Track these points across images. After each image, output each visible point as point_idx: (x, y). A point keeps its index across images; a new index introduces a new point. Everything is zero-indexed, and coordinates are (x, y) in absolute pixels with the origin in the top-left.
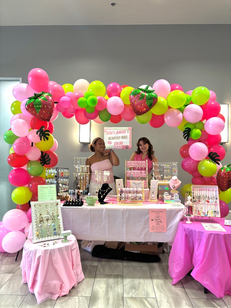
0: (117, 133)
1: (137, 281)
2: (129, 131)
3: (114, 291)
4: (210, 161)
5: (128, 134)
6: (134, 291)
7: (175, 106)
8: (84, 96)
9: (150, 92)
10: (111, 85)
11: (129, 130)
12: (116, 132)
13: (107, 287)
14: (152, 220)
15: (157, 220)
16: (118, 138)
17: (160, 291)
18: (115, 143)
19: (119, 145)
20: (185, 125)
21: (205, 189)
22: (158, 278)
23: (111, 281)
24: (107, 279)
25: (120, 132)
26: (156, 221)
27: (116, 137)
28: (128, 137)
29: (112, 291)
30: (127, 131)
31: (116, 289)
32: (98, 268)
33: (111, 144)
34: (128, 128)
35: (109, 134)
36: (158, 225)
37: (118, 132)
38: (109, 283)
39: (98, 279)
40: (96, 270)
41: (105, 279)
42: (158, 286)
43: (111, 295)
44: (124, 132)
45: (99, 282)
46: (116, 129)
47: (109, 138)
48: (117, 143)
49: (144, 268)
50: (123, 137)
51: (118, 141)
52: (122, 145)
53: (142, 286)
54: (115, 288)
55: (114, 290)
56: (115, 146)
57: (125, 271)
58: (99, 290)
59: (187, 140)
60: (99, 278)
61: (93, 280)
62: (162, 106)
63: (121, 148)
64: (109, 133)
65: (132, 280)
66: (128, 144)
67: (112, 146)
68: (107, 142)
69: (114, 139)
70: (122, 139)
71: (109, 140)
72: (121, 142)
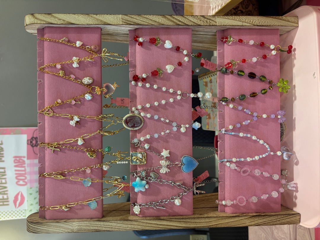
18: (21, 182)
19: (28, 170)
33: (22, 195)
47: (3, 202)
48: (19, 177)
51: (11, 174)
52: (25, 159)
56: (31, 181)
63: (36, 162)
66: (24, 138)
67: (31, 192)
68: (18, 210)
69: (5, 187)
70: (3, 161)
71: (8, 205)
72: (15, 163)
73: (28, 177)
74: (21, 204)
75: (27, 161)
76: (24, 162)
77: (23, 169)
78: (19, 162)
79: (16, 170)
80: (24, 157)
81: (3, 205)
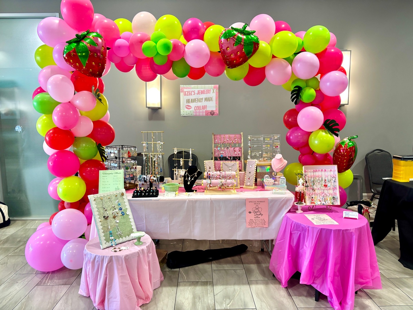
0: (198, 93)
1: (231, 288)
2: (215, 91)
3: (203, 302)
4: (326, 133)
5: (213, 95)
6: (228, 301)
7: (281, 55)
8: (151, 38)
9: (249, 34)
10: (190, 22)
11: (215, 89)
12: (196, 92)
13: (194, 298)
14: (250, 212)
15: (256, 212)
16: (200, 100)
17: (260, 300)
18: (196, 108)
19: (201, 111)
20: (294, 82)
21: (320, 170)
22: (257, 283)
23: (199, 289)
24: (192, 287)
25: (203, 92)
26: (255, 214)
27: (197, 100)
28: (214, 99)
29: (200, 303)
30: (212, 91)
31: (206, 300)
32: (181, 274)
33: (190, 108)
34: (213, 86)
35: (187, 95)
36: (257, 219)
37: (200, 91)
38: (196, 293)
39: (180, 288)
40: (177, 276)
41: (190, 288)
42: (257, 294)
43: (200, 307)
44: (208, 92)
45: (183, 292)
46: (197, 87)
47: (188, 101)
48: (198, 107)
49: (238, 271)
50: (207, 99)
51: (199, 104)
52: (205, 110)
53: (238, 295)
54: (204, 299)
55: (203, 300)
56: (196, 112)
57: (215, 276)
58: (184, 301)
59: (296, 103)
60: (182, 286)
61: (174, 289)
62: (264, 54)
63: (204, 114)
64: (187, 93)
65: (225, 287)
66: (214, 109)
67: (191, 112)
68: (185, 107)
69: (194, 102)
70: (205, 101)
71: (187, 103)
72: (204, 106)
73: (198, 111)
74: (187, 108)
75: (204, 110)
76: (204, 109)
77: (201, 109)
78: (204, 107)
79: (201, 106)
80: (206, 109)
81: (187, 101)
